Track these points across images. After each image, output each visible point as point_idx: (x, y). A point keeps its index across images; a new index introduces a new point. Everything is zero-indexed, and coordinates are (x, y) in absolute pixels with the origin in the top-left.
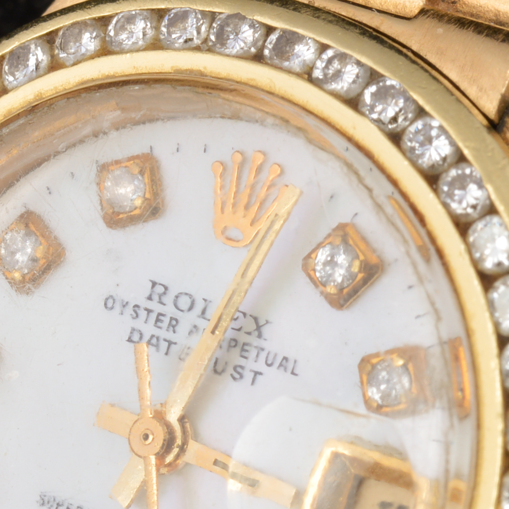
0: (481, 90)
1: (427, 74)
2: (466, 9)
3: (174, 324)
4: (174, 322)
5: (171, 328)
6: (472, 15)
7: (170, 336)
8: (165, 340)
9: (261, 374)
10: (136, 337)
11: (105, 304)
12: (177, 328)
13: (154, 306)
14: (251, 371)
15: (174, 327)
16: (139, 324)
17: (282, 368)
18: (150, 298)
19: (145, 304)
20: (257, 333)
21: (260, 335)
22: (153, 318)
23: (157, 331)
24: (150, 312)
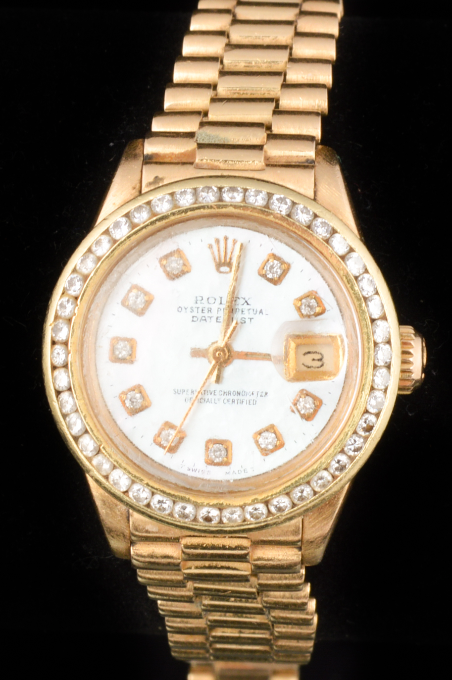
0: (305, 189)
1: (283, 188)
2: (273, 160)
3: (210, 310)
4: (210, 309)
5: (209, 312)
6: (277, 162)
7: (210, 314)
8: (208, 317)
9: (253, 318)
10: (195, 319)
11: (178, 311)
12: (212, 311)
13: (199, 305)
14: (249, 318)
15: (210, 311)
16: (195, 314)
17: (261, 314)
18: (196, 303)
19: (195, 305)
20: (246, 304)
21: (248, 304)
22: (200, 310)
23: (203, 315)
24: (198, 308)
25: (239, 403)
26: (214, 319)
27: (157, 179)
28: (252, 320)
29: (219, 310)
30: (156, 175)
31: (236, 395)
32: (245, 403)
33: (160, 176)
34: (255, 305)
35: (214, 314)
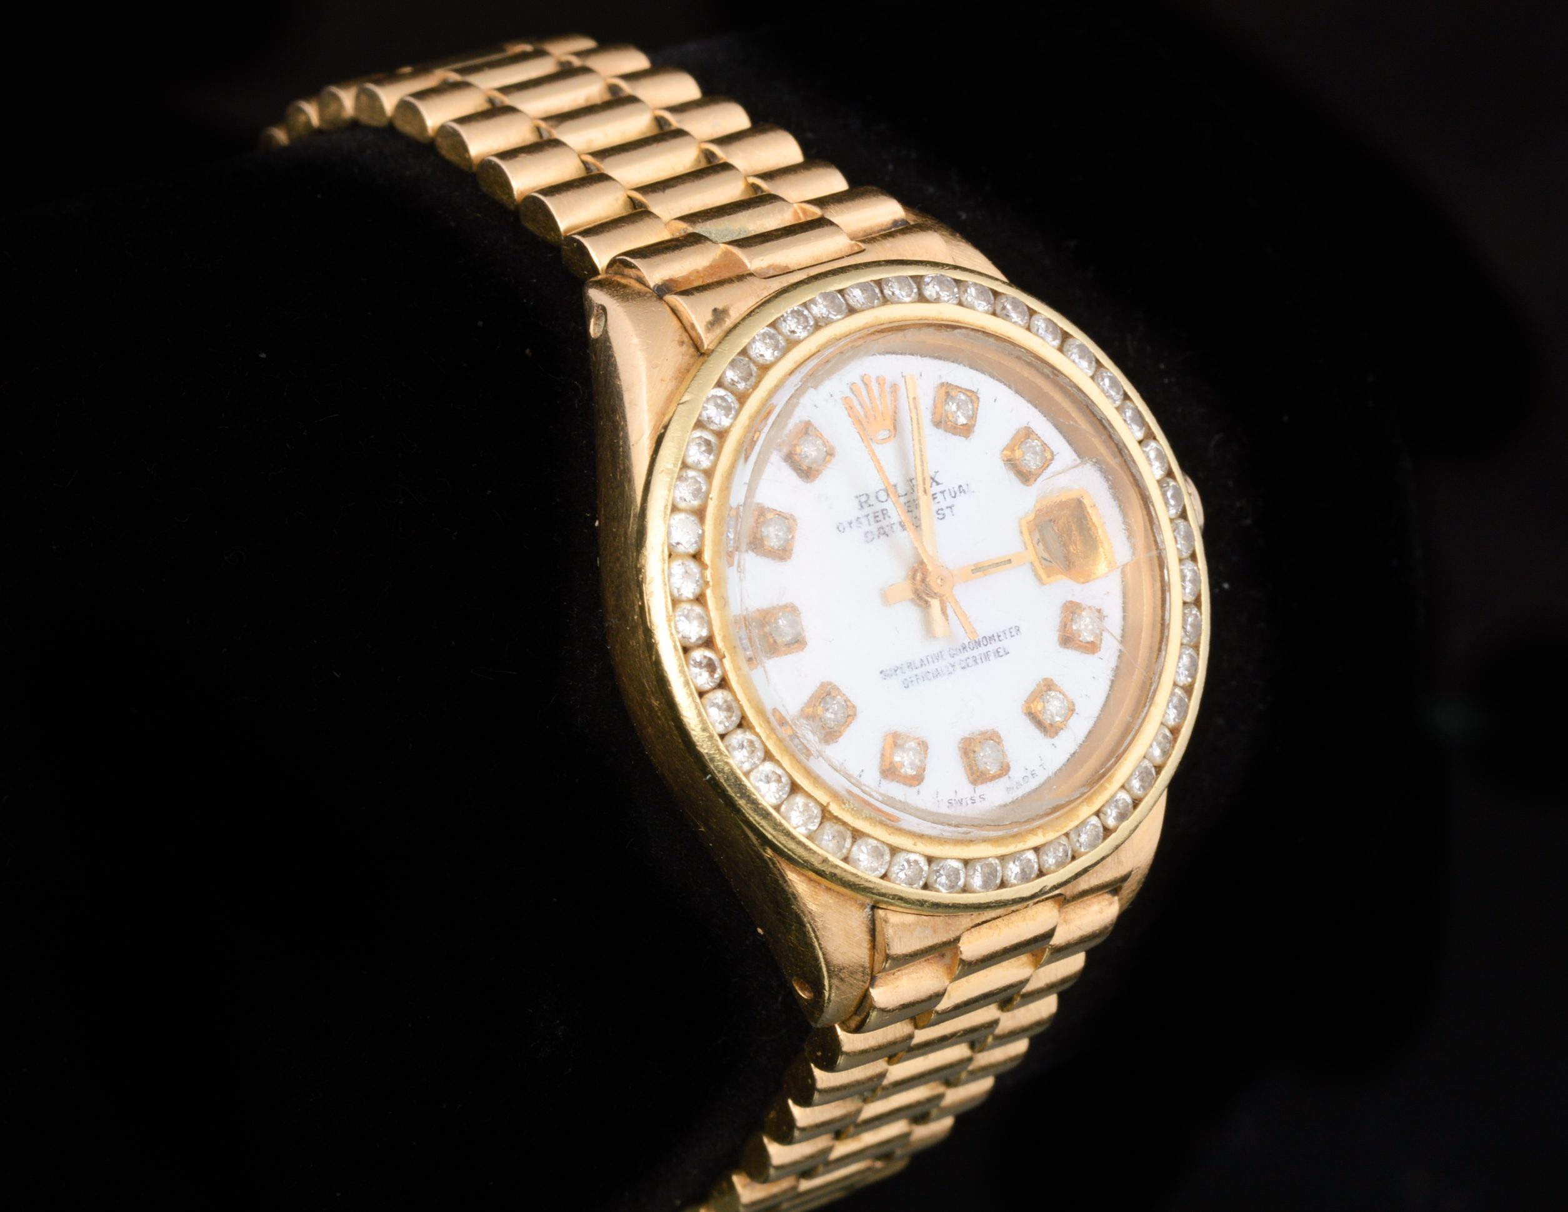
3: (886, 514)
9: (953, 506)
10: (870, 537)
11: (840, 531)
12: (889, 514)
13: (866, 510)
16: (866, 528)
17: (962, 493)
18: (862, 507)
19: (861, 514)
20: (934, 484)
21: (938, 484)
22: (871, 518)
23: (879, 524)
24: (867, 516)
25: (984, 660)
26: (897, 527)
27: (719, 315)
28: (953, 508)
29: (885, 512)
30: (713, 308)
31: (975, 648)
32: (992, 657)
33: (720, 307)
34: (949, 482)
35: (895, 519)
